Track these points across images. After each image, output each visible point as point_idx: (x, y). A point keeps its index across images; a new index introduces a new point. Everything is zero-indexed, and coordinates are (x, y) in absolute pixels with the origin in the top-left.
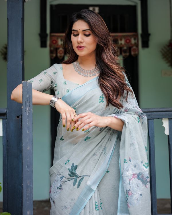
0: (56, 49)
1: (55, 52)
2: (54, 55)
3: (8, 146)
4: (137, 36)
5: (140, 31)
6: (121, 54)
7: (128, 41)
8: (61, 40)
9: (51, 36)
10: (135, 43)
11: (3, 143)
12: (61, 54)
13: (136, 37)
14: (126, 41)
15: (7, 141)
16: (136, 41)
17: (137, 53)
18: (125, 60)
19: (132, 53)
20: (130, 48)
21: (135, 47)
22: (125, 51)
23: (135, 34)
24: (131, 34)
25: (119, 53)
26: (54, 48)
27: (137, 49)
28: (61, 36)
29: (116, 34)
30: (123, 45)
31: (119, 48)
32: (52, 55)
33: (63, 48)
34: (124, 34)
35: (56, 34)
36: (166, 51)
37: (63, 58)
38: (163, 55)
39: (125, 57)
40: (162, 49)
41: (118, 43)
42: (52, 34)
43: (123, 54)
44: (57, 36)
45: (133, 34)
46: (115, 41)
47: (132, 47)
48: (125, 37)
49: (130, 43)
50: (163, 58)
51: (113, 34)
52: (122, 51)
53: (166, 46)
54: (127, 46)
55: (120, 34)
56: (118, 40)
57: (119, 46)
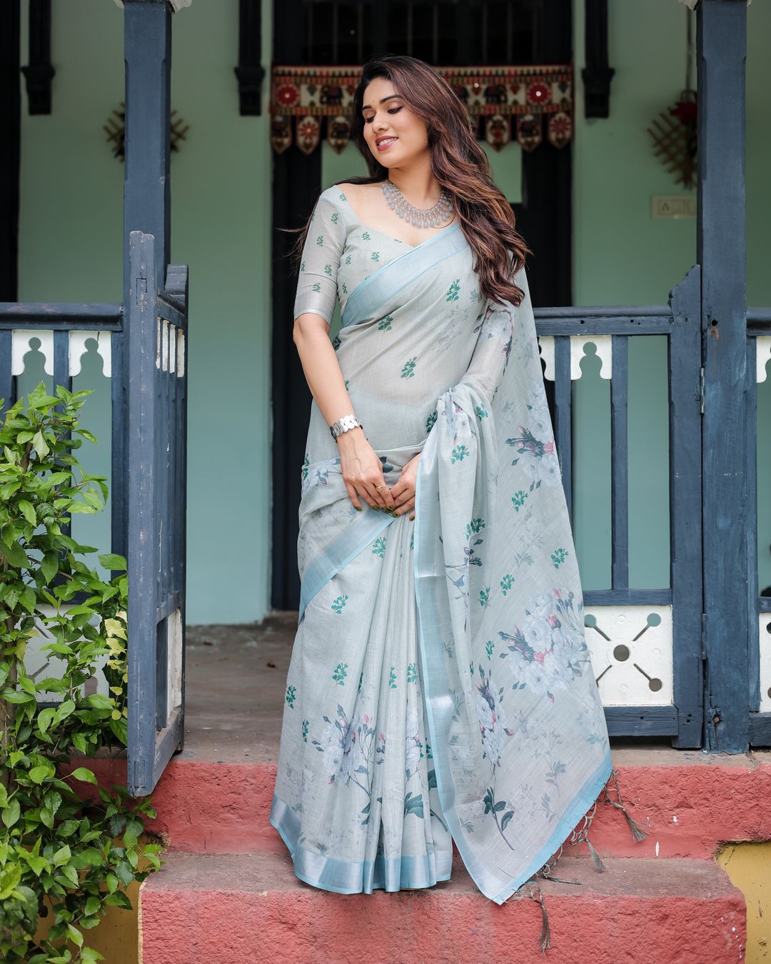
0: (294, 120)
1: (289, 129)
2: (286, 141)
3: (125, 402)
4: (571, 75)
5: (580, 61)
6: (513, 137)
7: (538, 94)
8: (312, 90)
9: (275, 76)
10: (564, 100)
11: (112, 396)
12: (310, 136)
13: (566, 81)
14: (532, 94)
15: (124, 389)
16: (568, 91)
18: (529, 159)
19: (553, 136)
21: (561, 115)
22: (528, 130)
23: (563, 68)
24: (550, 68)
25: (506, 136)
26: (285, 117)
27: (568, 120)
28: (308, 75)
29: (500, 69)
30: (521, 107)
31: (505, 116)
32: (279, 140)
33: (316, 118)
34: (525, 69)
35: (293, 70)
36: (667, 128)
37: (318, 150)
38: (658, 142)
39: (526, 148)
40: (655, 123)
41: (506, 101)
42: (280, 69)
43: (522, 140)
44: (296, 75)
45: (557, 68)
46: (495, 94)
47: (553, 114)
48: (528, 79)
49: (546, 101)
50: (657, 154)
51: (488, 70)
52: (516, 126)
53: (667, 113)
54: (534, 112)
55: (513, 69)
56: (503, 92)
57: (508, 112)
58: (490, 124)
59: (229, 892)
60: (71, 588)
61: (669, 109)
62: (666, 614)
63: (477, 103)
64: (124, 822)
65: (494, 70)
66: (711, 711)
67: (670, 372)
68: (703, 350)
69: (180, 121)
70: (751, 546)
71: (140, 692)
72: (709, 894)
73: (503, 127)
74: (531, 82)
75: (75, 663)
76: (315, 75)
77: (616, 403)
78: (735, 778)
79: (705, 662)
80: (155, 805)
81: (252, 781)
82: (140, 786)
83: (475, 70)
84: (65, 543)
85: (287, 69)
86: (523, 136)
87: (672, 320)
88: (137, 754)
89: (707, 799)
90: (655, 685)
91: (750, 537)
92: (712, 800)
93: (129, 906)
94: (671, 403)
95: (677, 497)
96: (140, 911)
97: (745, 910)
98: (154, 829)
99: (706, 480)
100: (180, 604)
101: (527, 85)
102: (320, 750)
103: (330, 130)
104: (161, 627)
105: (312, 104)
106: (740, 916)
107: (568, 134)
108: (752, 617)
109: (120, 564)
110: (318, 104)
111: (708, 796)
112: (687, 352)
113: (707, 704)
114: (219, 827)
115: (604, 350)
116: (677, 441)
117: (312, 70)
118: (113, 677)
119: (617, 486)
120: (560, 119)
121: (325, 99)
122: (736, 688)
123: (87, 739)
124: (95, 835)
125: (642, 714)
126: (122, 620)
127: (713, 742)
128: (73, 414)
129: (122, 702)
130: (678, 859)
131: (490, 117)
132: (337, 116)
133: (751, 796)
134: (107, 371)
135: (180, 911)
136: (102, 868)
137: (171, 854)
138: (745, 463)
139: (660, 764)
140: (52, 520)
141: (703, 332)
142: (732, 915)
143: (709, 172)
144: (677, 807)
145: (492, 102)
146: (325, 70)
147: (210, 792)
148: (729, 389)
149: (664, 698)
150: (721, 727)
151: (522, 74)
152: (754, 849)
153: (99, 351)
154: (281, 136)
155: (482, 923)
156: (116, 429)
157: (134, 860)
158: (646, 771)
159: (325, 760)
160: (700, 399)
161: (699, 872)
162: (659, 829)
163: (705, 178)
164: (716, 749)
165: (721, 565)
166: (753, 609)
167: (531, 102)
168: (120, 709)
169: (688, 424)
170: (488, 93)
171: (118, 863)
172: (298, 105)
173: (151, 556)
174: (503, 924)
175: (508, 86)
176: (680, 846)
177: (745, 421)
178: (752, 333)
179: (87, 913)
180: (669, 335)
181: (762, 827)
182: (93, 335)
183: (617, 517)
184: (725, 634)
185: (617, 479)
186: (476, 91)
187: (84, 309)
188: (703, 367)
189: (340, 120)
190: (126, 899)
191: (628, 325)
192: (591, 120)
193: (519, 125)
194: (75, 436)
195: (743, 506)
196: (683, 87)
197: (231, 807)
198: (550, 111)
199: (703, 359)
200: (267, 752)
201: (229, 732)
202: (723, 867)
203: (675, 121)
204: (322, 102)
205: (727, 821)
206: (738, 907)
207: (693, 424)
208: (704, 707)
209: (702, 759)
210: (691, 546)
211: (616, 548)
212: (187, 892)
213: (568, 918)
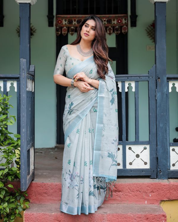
0: (61, 28)
1: (60, 30)
2: (60, 33)
4: (128, 16)
5: (129, 13)
6: (114, 32)
7: (120, 21)
8: (65, 21)
10: (126, 23)
12: (65, 31)
13: (126, 18)
14: (118, 21)
16: (126, 21)
18: (117, 37)
19: (123, 31)
20: (121, 27)
21: (125, 26)
22: (117, 30)
23: (125, 15)
24: (122, 15)
25: (112, 32)
26: (59, 27)
27: (127, 27)
28: (65, 17)
29: (110, 15)
30: (115, 25)
31: (112, 27)
32: (58, 32)
33: (67, 27)
34: (116, 15)
35: (61, 16)
36: (150, 29)
37: (67, 35)
38: (148, 32)
39: (117, 34)
40: (147, 28)
41: (112, 23)
42: (58, 16)
43: (116, 32)
44: (62, 17)
45: (124, 15)
46: (109, 21)
47: (123, 26)
48: (117, 18)
49: (121, 23)
50: (148, 35)
51: (107, 16)
52: (114, 29)
53: (150, 26)
54: (119, 25)
55: (113, 15)
56: (111, 21)
57: (112, 26)
58: (108, 28)
59: (45, 213)
60: (7, 142)
61: (150, 25)
62: (148, 147)
63: (105, 23)
64: (20, 197)
65: (109, 15)
66: (159, 169)
67: (149, 90)
68: (156, 85)
69: (34, 28)
70: (168, 131)
71: (23, 167)
72: (158, 213)
73: (111, 29)
74: (118, 18)
75: (8, 160)
76: (66, 17)
77: (136, 97)
78: (164, 185)
79: (157, 158)
80: (28, 193)
81: (51, 187)
82: (24, 188)
83: (104, 16)
84: (6, 132)
85: (59, 16)
86: (116, 31)
87: (149, 77)
88: (23, 181)
89: (158, 190)
90: (146, 163)
91: (168, 128)
92: (159, 191)
93: (21, 217)
94: (149, 97)
95: (150, 119)
96: (24, 218)
97: (166, 217)
98: (27, 198)
99: (157, 115)
100: (33, 145)
101: (117, 19)
102: (65, 180)
103: (70, 30)
104: (29, 151)
105: (66, 24)
106: (165, 218)
107: (126, 31)
108: (168, 148)
109: (19, 136)
110: (67, 24)
111: (158, 189)
112: (153, 85)
113: (158, 168)
114: (43, 198)
115: (133, 84)
116: (150, 106)
117: (65, 16)
118: (17, 163)
119: (136, 117)
120: (125, 27)
121: (69, 23)
122: (165, 164)
123: (11, 177)
124: (13, 200)
125: (143, 170)
126: (19, 150)
127: (159, 177)
128: (7, 101)
129: (19, 169)
130: (151, 204)
131: (108, 27)
132: (72, 27)
133: (168, 190)
134: (16, 90)
135: (33, 218)
136: (15, 208)
137: (31, 204)
138: (166, 111)
139: (147, 182)
140: (3, 126)
141: (156, 80)
142: (163, 218)
143: (157, 42)
144: (151, 192)
145: (109, 23)
146: (68, 16)
147: (41, 189)
148: (163, 94)
149: (148, 167)
150: (161, 173)
151: (116, 17)
152: (169, 202)
153: (14, 86)
154: (58, 31)
155: (104, 220)
156: (18, 104)
157: (22, 206)
158: (143, 184)
159: (67, 183)
160: (156, 96)
161: (156, 208)
162: (146, 197)
163: (157, 44)
164: (160, 178)
165: (161, 135)
166: (169, 145)
167: (118, 23)
168: (19, 170)
169: (153, 102)
170: (107, 21)
171: (19, 207)
172: (62, 24)
173: (26, 135)
174: (109, 220)
175: (112, 19)
176: (151, 201)
177: (166, 101)
178: (168, 80)
179: (12, 218)
180: (148, 81)
181: (171, 197)
182: (12, 82)
183: (136, 124)
184: (162, 151)
185: (136, 115)
186: (105, 21)
187: (10, 76)
188: (156, 88)
189: (72, 28)
190: (21, 215)
191: (139, 79)
192: (132, 27)
193: (115, 29)
194: (8, 106)
195: (166, 121)
197: (45, 193)
198: (122, 25)
199: (156, 87)
200: (54, 180)
201: (45, 175)
202: (161, 206)
204: (68, 23)
205: (162, 195)
206: (164, 216)
207: (154, 102)
208: (157, 168)
209: (157, 181)
210: (154, 131)
211: (136, 131)
212: (35, 213)
213: (125, 219)
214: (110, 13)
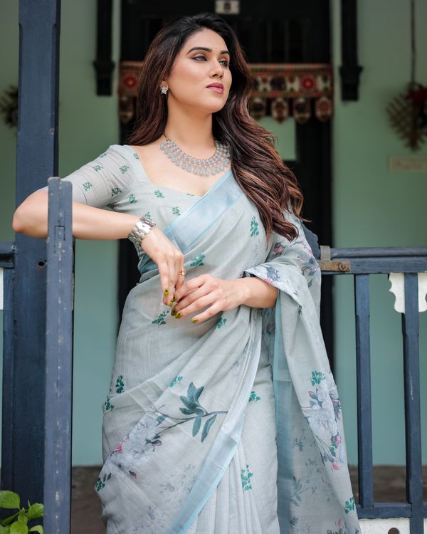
0: (135, 100)
1: (131, 106)
2: (130, 114)
3: (15, 333)
4: (331, 71)
5: (337, 60)
6: (291, 114)
7: (308, 84)
9: (122, 68)
10: (326, 89)
11: (4, 327)
13: (328, 74)
14: (303, 84)
15: (15, 321)
16: (328, 84)
17: (329, 112)
18: (301, 130)
19: (319, 113)
20: (312, 102)
21: (324, 99)
22: (301, 109)
23: (325, 66)
24: (316, 66)
25: (285, 113)
26: (129, 97)
27: (329, 102)
29: (281, 67)
30: (296, 92)
31: (285, 99)
32: (125, 114)
34: (298, 67)
35: (135, 64)
36: (398, 108)
38: (393, 118)
39: (299, 121)
40: (391, 105)
41: (285, 89)
42: (126, 64)
43: (297, 116)
45: (321, 65)
46: (278, 83)
47: (318, 98)
48: (301, 74)
49: (313, 89)
51: (272, 66)
52: (293, 106)
53: (400, 98)
54: (305, 96)
55: (289, 67)
56: (283, 82)
57: (287, 96)
58: (274, 105)
61: (400, 95)
63: (265, 90)
73: (283, 107)
74: (303, 76)
83: (263, 66)
85: (130, 64)
86: (297, 113)
101: (300, 77)
120: (324, 101)
131: (274, 99)
145: (276, 89)
151: (296, 70)
154: (126, 111)
167: (303, 89)
170: (273, 83)
175: (287, 78)
186: (264, 81)
192: (345, 102)
193: (295, 105)
196: (408, 79)
198: (316, 95)
203: (404, 103)
214: (278, 58)
